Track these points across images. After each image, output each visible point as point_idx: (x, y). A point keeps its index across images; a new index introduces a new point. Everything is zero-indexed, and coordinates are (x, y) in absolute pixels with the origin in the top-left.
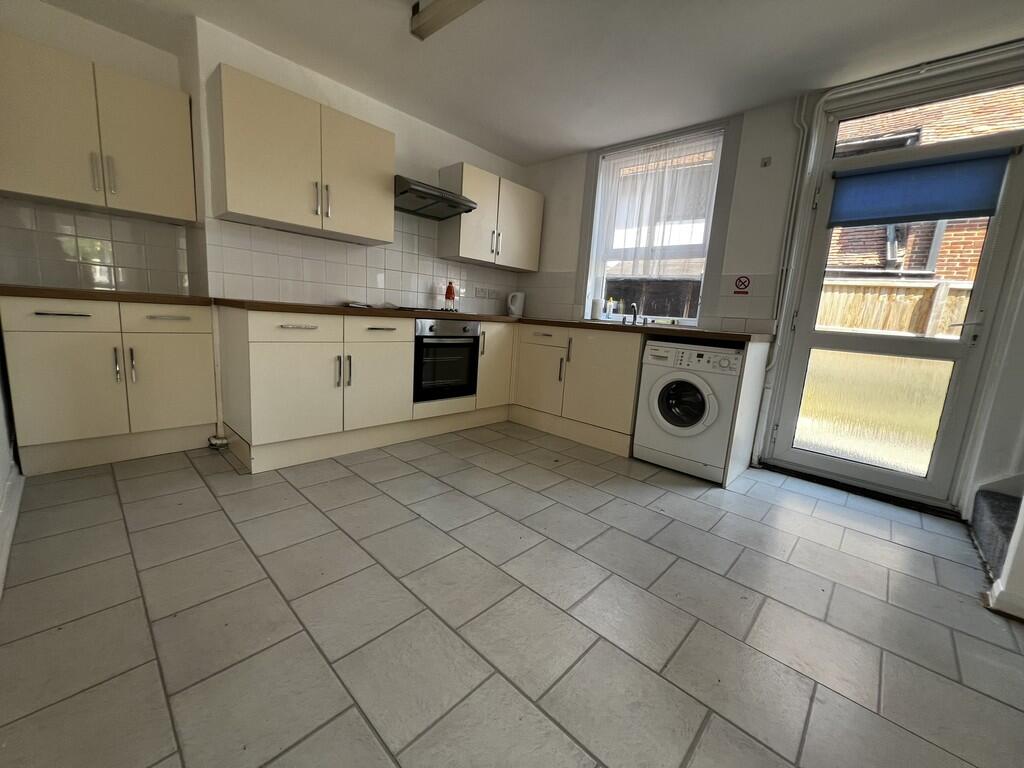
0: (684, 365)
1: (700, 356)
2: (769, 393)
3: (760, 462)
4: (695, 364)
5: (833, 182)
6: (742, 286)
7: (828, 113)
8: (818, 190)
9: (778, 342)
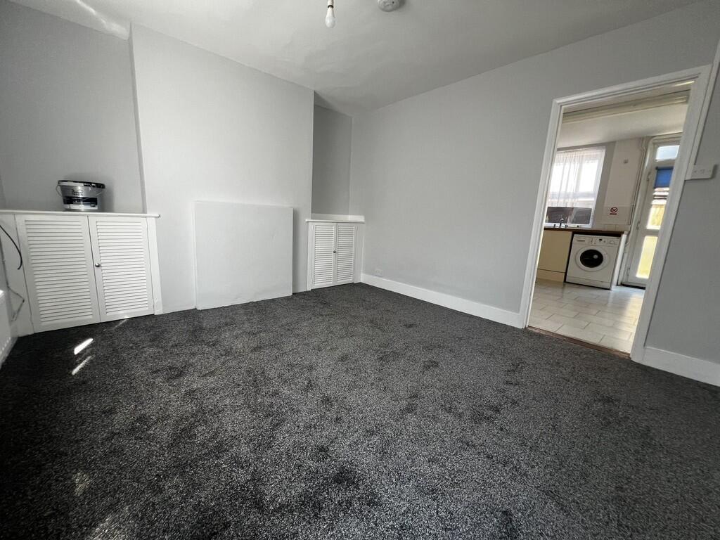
0: (593, 243)
1: (601, 240)
2: (626, 255)
3: (621, 284)
4: (598, 243)
5: (656, 171)
6: (614, 211)
7: (654, 144)
8: (649, 173)
9: (631, 234)
